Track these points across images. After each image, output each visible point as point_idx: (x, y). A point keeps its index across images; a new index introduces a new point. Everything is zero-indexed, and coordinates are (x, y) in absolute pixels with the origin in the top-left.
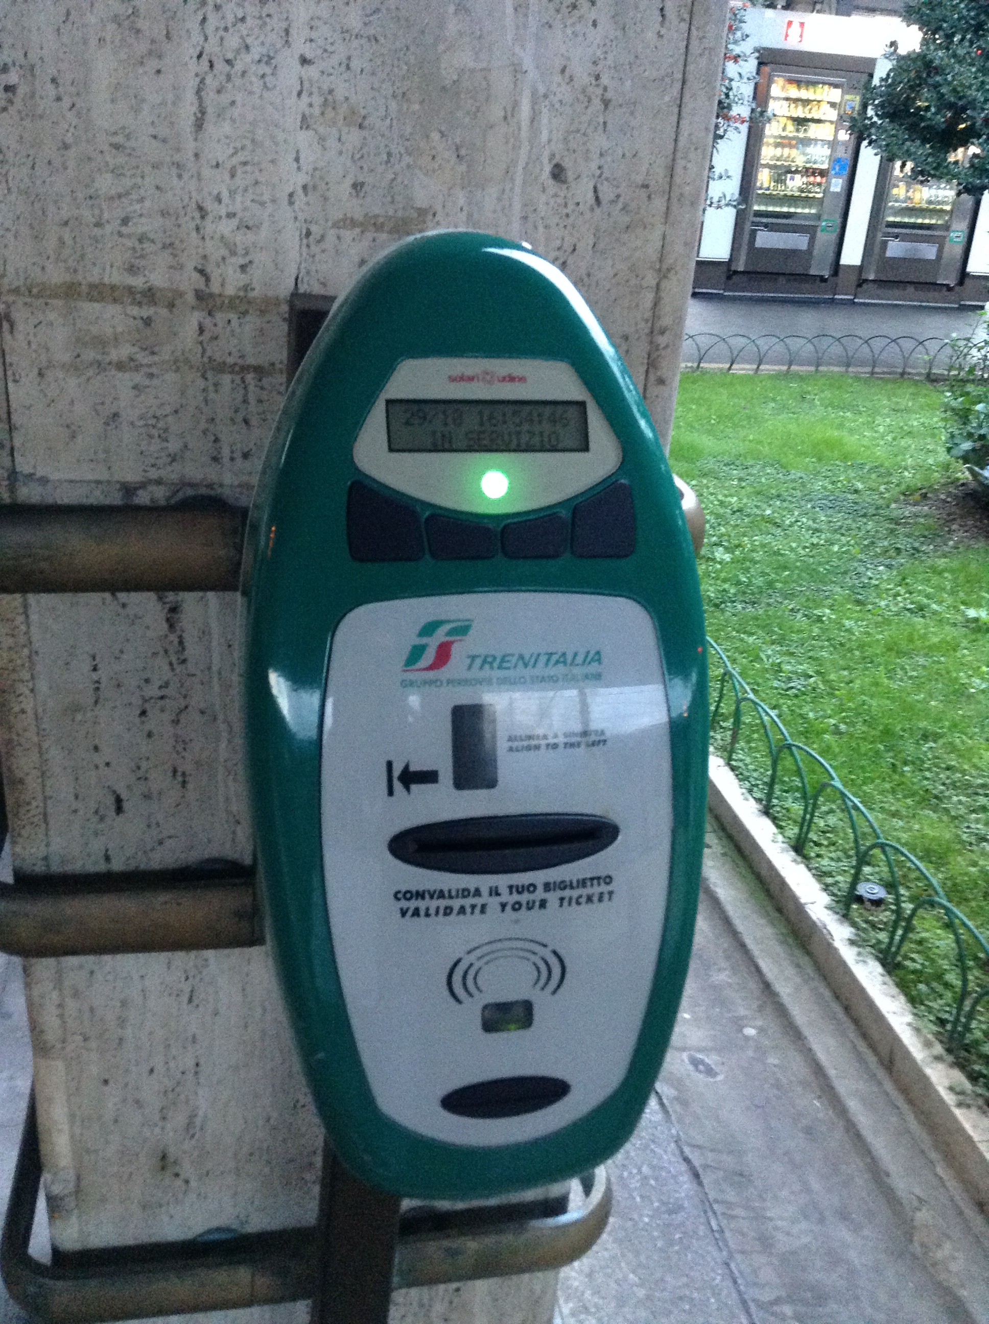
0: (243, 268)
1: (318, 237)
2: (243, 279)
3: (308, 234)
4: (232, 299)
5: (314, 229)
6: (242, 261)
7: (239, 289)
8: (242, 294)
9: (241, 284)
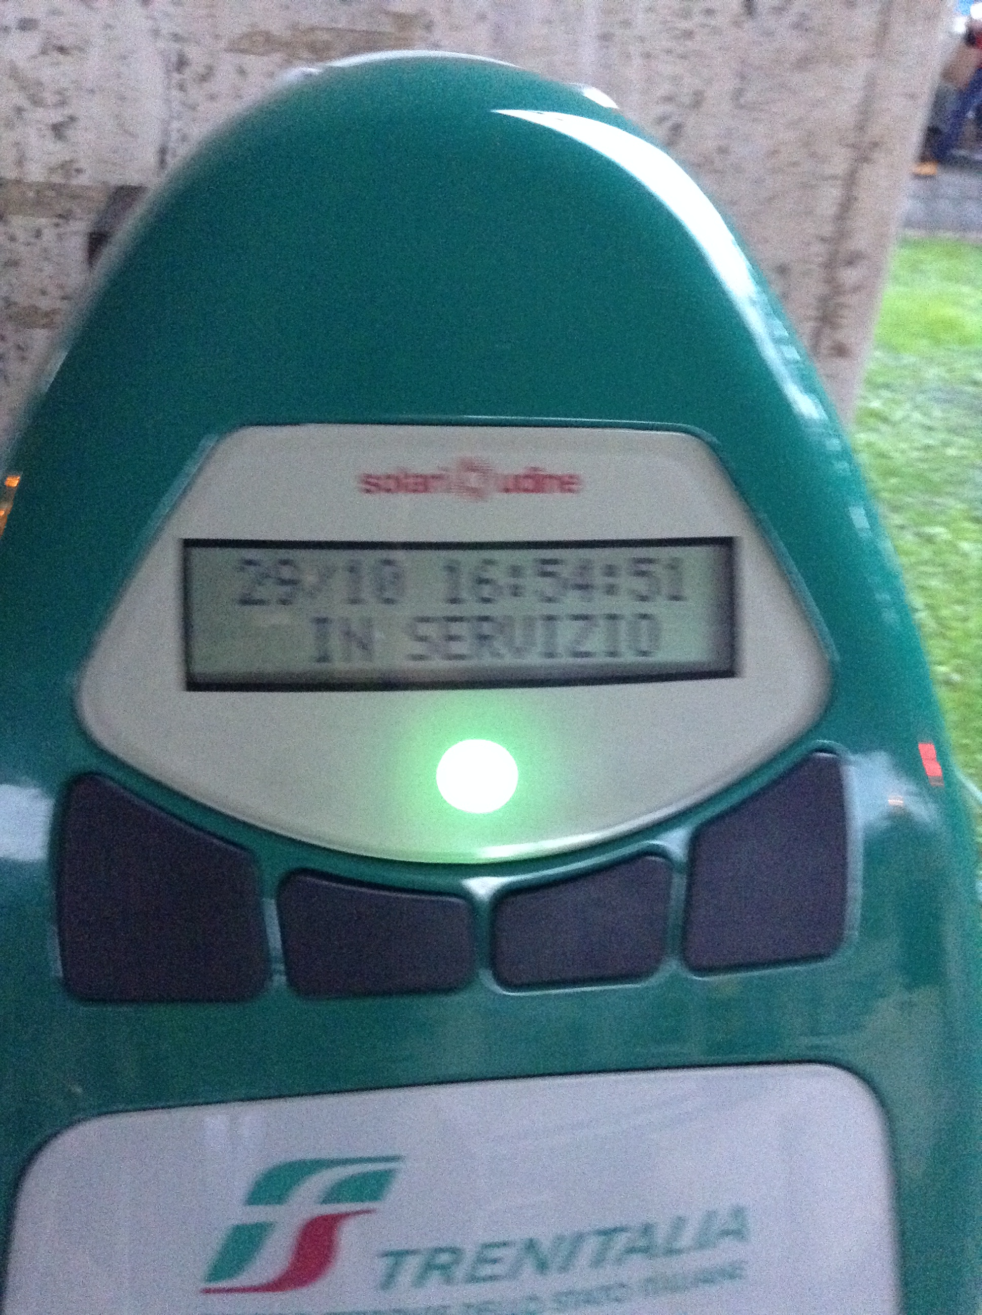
0: (58, 130)
1: (201, 70)
2: (58, 152)
3: (182, 63)
4: (40, 189)
5: (193, 53)
6: (56, 116)
7: (52, 170)
8: (57, 179)
9: (54, 160)
